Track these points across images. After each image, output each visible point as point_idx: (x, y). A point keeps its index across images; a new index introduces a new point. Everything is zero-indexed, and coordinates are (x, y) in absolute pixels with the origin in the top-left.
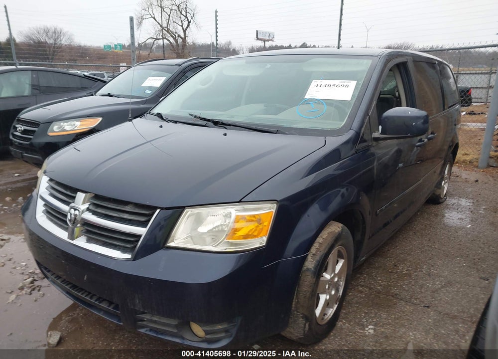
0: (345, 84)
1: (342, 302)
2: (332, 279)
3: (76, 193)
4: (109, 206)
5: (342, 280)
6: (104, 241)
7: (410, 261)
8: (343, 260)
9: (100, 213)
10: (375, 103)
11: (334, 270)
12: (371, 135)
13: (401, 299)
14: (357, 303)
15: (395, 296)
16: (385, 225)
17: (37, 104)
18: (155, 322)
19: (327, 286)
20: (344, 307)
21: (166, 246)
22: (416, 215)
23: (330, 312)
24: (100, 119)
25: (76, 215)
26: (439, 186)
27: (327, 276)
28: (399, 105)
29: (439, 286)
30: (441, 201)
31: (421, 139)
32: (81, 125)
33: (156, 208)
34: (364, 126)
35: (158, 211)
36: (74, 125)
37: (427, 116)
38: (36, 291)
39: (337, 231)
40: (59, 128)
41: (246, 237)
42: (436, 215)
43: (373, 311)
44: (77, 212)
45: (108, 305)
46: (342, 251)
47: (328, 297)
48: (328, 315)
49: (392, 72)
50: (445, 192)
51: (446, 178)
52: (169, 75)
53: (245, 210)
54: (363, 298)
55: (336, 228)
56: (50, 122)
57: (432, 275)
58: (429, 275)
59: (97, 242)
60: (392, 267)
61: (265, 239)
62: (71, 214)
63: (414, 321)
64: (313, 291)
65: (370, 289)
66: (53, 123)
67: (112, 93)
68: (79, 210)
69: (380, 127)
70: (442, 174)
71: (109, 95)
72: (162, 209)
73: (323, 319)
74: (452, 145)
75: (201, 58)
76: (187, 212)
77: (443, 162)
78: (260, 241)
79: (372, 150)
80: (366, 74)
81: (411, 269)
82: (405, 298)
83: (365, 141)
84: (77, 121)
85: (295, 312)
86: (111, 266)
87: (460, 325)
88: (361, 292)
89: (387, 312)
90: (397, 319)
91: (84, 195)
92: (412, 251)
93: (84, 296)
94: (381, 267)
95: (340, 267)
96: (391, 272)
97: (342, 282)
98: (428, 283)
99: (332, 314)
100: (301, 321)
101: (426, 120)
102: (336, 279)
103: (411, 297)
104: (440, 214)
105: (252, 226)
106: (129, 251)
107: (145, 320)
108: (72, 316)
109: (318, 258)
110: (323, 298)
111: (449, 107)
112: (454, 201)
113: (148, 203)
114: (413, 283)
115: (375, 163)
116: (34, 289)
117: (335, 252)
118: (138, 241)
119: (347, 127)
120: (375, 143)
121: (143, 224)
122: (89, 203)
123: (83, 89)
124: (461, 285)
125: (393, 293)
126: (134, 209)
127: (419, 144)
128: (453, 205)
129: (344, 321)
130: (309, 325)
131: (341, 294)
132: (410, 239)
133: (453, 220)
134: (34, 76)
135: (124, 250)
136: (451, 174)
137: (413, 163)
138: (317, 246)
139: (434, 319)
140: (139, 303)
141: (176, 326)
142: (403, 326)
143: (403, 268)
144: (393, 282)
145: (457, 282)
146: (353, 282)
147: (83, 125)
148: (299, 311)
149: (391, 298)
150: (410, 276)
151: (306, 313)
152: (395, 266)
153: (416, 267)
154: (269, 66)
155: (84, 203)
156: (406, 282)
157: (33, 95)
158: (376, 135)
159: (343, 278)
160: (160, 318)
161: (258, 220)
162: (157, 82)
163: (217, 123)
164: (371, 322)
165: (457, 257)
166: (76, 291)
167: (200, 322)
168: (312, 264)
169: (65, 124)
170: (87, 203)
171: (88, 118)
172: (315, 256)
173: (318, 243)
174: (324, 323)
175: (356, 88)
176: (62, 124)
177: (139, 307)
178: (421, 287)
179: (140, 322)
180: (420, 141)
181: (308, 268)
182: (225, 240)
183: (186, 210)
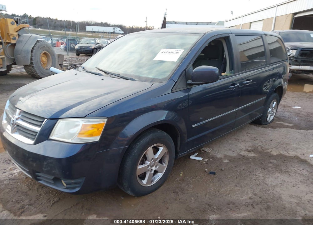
3: (16, 110)
12: (186, 82)
21: (49, 138)
25: (13, 121)
31: (234, 84)
33: (45, 118)
72: (48, 119)
106: (33, 139)
118: (36, 135)
119: (169, 77)
141: (53, 180)
155: (18, 115)
158: (189, 82)
170: (20, 115)
182: (76, 137)
183: (59, 120)
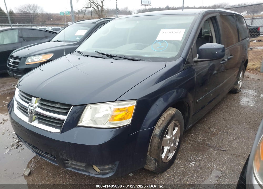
0: (179, 31)
1: (178, 150)
2: (171, 138)
3: (32, 98)
4: (48, 104)
5: (178, 138)
6: (46, 123)
7: (218, 126)
8: (178, 128)
9: (44, 108)
10: (195, 41)
11: (172, 134)
12: (193, 59)
13: (211, 147)
14: (187, 149)
15: (207, 145)
16: (203, 108)
17: (22, 47)
18: (74, 165)
19: (168, 142)
20: (179, 152)
21: (77, 125)
22: (223, 100)
23: (171, 155)
24: (53, 55)
25: (32, 110)
26: (236, 83)
27: (168, 137)
28: (212, 42)
29: (232, 139)
30: (237, 92)
31: (224, 59)
32: (42, 58)
33: (71, 105)
34: (189, 55)
35: (72, 107)
36: (39, 58)
37: (224, 48)
38: (20, 147)
39: (172, 113)
40: (31, 60)
41: (121, 119)
42: (234, 100)
43: (195, 154)
44: (32, 108)
45: (50, 156)
46: (177, 123)
47: (169, 148)
48: (170, 157)
49: (207, 22)
50: (240, 87)
51: (241, 79)
52: (89, 29)
53: (119, 105)
54: (190, 147)
55: (172, 111)
56: (26, 57)
57: (229, 133)
58: (227, 133)
59: (43, 123)
60: (207, 130)
61: (130, 120)
62: (29, 109)
63: (217, 159)
64: (159, 146)
65: (195, 142)
66: (28, 57)
67: (59, 40)
68: (33, 107)
69: (198, 55)
70: (238, 77)
71: (58, 41)
72: (74, 106)
73: (166, 159)
74: (244, 61)
75: (107, 19)
76: (88, 107)
77: (238, 70)
78: (127, 122)
79: (194, 67)
80: (190, 24)
81: (217, 130)
82: (213, 146)
83: (189, 63)
84: (40, 56)
85: (150, 157)
86: (50, 136)
87: (242, 161)
88: (190, 144)
89: (202, 154)
90: (208, 158)
91: (36, 98)
92: (219, 120)
93: (38, 151)
94: (201, 129)
95: (176, 132)
96: (207, 132)
97: (177, 140)
98: (226, 138)
99: (172, 157)
100: (153, 161)
101: (223, 50)
102: (174, 138)
103: (217, 146)
104: (236, 99)
105: (123, 113)
106: (59, 128)
107: (69, 163)
108: (37, 160)
109: (161, 128)
110: (166, 149)
111: (242, 40)
112: (245, 91)
113: (67, 103)
114: (218, 138)
115: (195, 75)
116: (18, 146)
117: (172, 124)
118: (63, 123)
119: (179, 56)
120: (195, 64)
121: (65, 114)
122: (39, 103)
123: (46, 37)
124: (245, 139)
125: (206, 144)
126: (60, 106)
127: (222, 62)
128: (244, 94)
129: (179, 160)
130: (158, 164)
131: (177, 146)
132: (219, 114)
133: (243, 102)
134: (20, 32)
135: (56, 127)
136: (244, 76)
137: (222, 71)
138: (161, 122)
139: (228, 158)
140: (65, 155)
141: (84, 167)
142: (211, 161)
143: (213, 130)
144: (207, 138)
145: (242, 137)
146: (185, 138)
147: (44, 58)
148: (151, 156)
149: (205, 146)
150: (217, 134)
151: (155, 158)
152: (209, 129)
153: (221, 129)
154: (138, 22)
155: (35, 103)
156: (214, 137)
157: (20, 42)
158: (196, 59)
159: (178, 137)
160: (76, 163)
161: (126, 110)
162: (83, 33)
163: (109, 56)
164: (193, 160)
165: (244, 123)
166: (35, 149)
167: (96, 165)
168: (158, 131)
169: (34, 58)
170: (37, 103)
171: (46, 54)
172: (160, 127)
173: (162, 120)
174: (167, 161)
175: (185, 33)
176: (33, 58)
177: (65, 157)
178: (223, 140)
179: (67, 165)
180: (223, 60)
181: (156, 134)
182: (108, 122)
183: (87, 106)
